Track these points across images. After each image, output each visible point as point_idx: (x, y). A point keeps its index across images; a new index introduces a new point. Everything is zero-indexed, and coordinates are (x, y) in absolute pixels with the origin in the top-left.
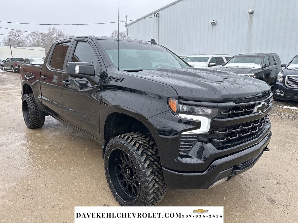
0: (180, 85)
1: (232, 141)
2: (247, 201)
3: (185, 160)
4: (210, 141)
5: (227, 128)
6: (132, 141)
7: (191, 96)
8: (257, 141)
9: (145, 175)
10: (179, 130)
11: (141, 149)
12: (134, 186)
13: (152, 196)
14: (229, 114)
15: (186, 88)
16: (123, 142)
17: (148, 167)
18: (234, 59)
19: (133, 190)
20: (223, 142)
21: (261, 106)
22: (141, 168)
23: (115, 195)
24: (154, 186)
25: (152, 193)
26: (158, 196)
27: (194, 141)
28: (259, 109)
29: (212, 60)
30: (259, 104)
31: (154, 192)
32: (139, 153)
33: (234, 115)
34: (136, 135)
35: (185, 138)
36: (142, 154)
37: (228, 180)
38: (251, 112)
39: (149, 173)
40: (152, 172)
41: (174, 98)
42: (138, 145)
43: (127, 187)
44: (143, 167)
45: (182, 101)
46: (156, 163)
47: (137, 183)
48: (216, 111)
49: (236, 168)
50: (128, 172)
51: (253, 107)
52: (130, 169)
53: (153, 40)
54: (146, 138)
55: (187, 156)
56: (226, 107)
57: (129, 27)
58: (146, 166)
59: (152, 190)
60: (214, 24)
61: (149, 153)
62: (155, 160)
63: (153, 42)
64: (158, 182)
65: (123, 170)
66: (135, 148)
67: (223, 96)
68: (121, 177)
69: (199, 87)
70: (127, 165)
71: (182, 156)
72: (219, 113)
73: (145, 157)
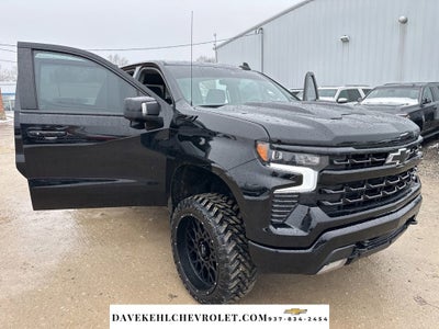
0: (274, 123)
1: (353, 205)
2: (381, 300)
3: (280, 231)
4: (319, 204)
5: (344, 185)
6: (207, 203)
7: (289, 138)
8: (394, 207)
9: (225, 252)
10: (270, 187)
11: (220, 216)
12: (211, 269)
13: (236, 282)
14: (347, 165)
15: (283, 127)
16: (196, 206)
17: (229, 241)
18: (376, 92)
19: (210, 275)
20: (339, 207)
21: (399, 154)
22: (220, 242)
23: (184, 282)
24: (238, 268)
25: (235, 279)
26: (244, 283)
27: (293, 204)
28: (395, 158)
29: (342, 94)
30: (397, 151)
31: (237, 277)
32: (218, 221)
33: (354, 166)
34: (214, 196)
35: (280, 198)
36: (221, 223)
37: (347, 263)
38: (383, 163)
39: (230, 249)
40: (235, 248)
41: (264, 141)
42: (215, 209)
43: (201, 271)
44: (222, 239)
45: (276, 146)
46: (242, 236)
47: (215, 263)
48: (327, 159)
49: (360, 245)
50: (203, 249)
51: (386, 155)
52: (206, 244)
53: (245, 64)
54: (227, 200)
55: (283, 225)
56: (342, 155)
57: (219, 50)
58: (226, 239)
59: (235, 274)
60: (345, 41)
61: (232, 222)
62: (241, 232)
63: (246, 67)
64: (243, 263)
65: (196, 246)
66: (212, 214)
67: (337, 138)
68: (194, 256)
69: (302, 126)
70: (202, 240)
71: (276, 226)
72: (331, 162)
73: (225, 226)
